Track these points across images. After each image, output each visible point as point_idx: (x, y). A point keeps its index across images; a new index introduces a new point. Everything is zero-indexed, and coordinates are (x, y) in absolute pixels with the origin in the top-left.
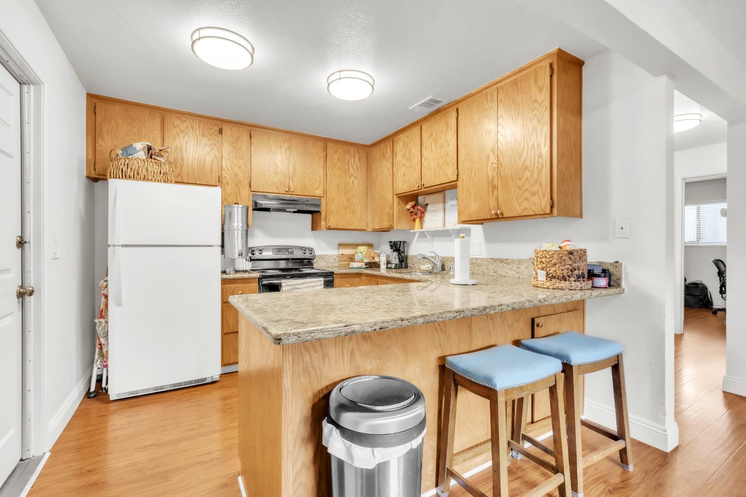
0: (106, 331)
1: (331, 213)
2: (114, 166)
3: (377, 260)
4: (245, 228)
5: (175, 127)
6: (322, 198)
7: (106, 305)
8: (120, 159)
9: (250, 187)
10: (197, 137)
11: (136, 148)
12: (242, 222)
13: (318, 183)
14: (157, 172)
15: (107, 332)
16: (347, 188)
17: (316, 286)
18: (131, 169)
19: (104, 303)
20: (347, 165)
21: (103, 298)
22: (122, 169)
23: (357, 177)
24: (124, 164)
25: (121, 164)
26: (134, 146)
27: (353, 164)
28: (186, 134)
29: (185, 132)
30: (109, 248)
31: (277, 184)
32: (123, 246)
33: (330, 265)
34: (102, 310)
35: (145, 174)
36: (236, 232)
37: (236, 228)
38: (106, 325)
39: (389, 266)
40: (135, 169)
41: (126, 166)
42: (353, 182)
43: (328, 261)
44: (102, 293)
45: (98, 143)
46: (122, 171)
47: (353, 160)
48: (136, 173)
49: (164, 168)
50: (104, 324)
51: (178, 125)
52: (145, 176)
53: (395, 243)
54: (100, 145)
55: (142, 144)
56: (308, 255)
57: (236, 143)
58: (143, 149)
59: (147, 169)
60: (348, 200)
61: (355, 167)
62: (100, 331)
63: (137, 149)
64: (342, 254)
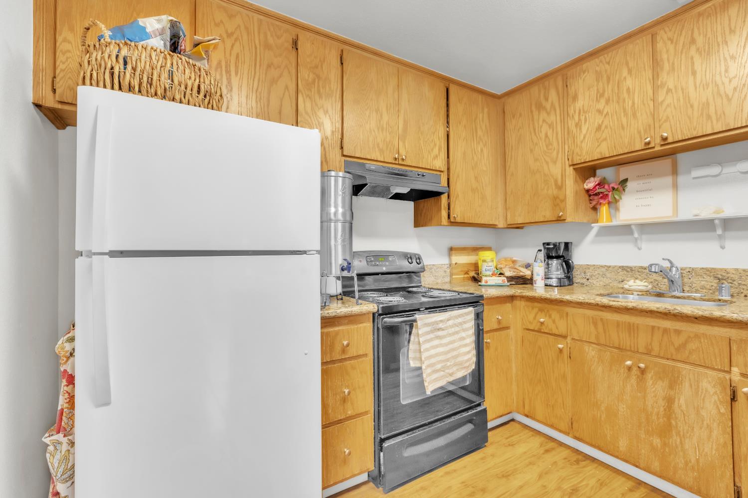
0: (70, 465)
1: (456, 198)
2: (94, 62)
3: (527, 273)
4: (348, 218)
5: (217, 25)
6: (442, 173)
7: (71, 399)
8: (107, 45)
9: (342, 148)
10: (256, 48)
11: (144, 28)
12: (343, 207)
13: (437, 148)
14: (193, 85)
15: (73, 466)
16: (475, 159)
17: (465, 322)
18: (134, 69)
19: (67, 396)
20: (475, 121)
21: (64, 382)
22: (112, 68)
23: (486, 142)
24: (117, 56)
25: (109, 56)
26: (141, 24)
27: (481, 123)
28: (236, 40)
29: (235, 36)
30: (76, 259)
31: (381, 146)
32: (113, 254)
33: (439, 281)
34: (62, 410)
35: (167, 86)
36: (333, 224)
37: (332, 217)
38: (72, 450)
39: (549, 282)
40: (142, 72)
41: (121, 60)
42: (482, 150)
43: (437, 275)
44: (62, 369)
45: (60, 34)
46: (112, 74)
47: (481, 115)
48: (145, 79)
49: (207, 82)
50: (65, 447)
51: (222, 22)
52: (165, 89)
53: (555, 245)
54: (65, 40)
55: (159, 21)
56: (414, 267)
57: (320, 67)
58: (162, 33)
59: (171, 76)
60: (476, 178)
61: (484, 128)
62: (56, 465)
63: (148, 30)
64: (456, 264)
